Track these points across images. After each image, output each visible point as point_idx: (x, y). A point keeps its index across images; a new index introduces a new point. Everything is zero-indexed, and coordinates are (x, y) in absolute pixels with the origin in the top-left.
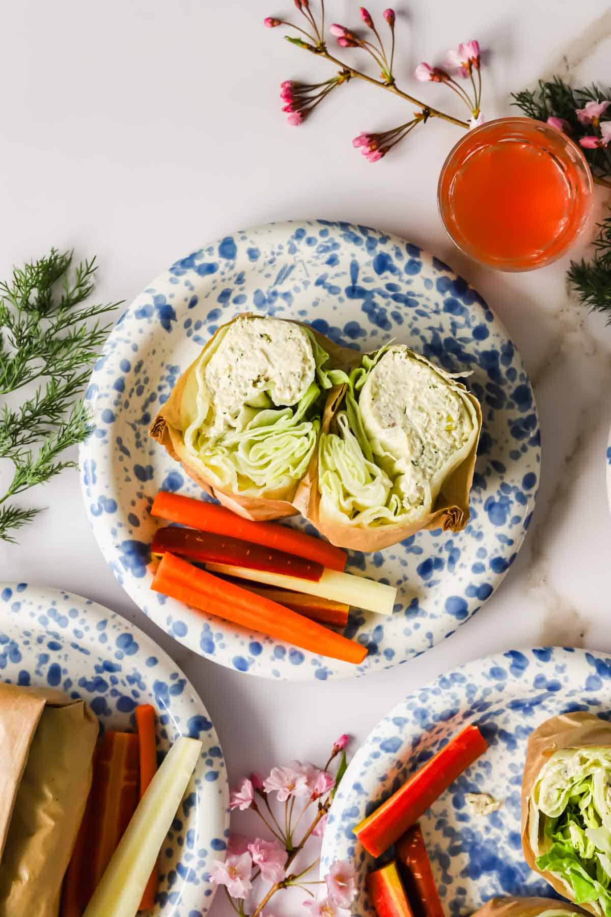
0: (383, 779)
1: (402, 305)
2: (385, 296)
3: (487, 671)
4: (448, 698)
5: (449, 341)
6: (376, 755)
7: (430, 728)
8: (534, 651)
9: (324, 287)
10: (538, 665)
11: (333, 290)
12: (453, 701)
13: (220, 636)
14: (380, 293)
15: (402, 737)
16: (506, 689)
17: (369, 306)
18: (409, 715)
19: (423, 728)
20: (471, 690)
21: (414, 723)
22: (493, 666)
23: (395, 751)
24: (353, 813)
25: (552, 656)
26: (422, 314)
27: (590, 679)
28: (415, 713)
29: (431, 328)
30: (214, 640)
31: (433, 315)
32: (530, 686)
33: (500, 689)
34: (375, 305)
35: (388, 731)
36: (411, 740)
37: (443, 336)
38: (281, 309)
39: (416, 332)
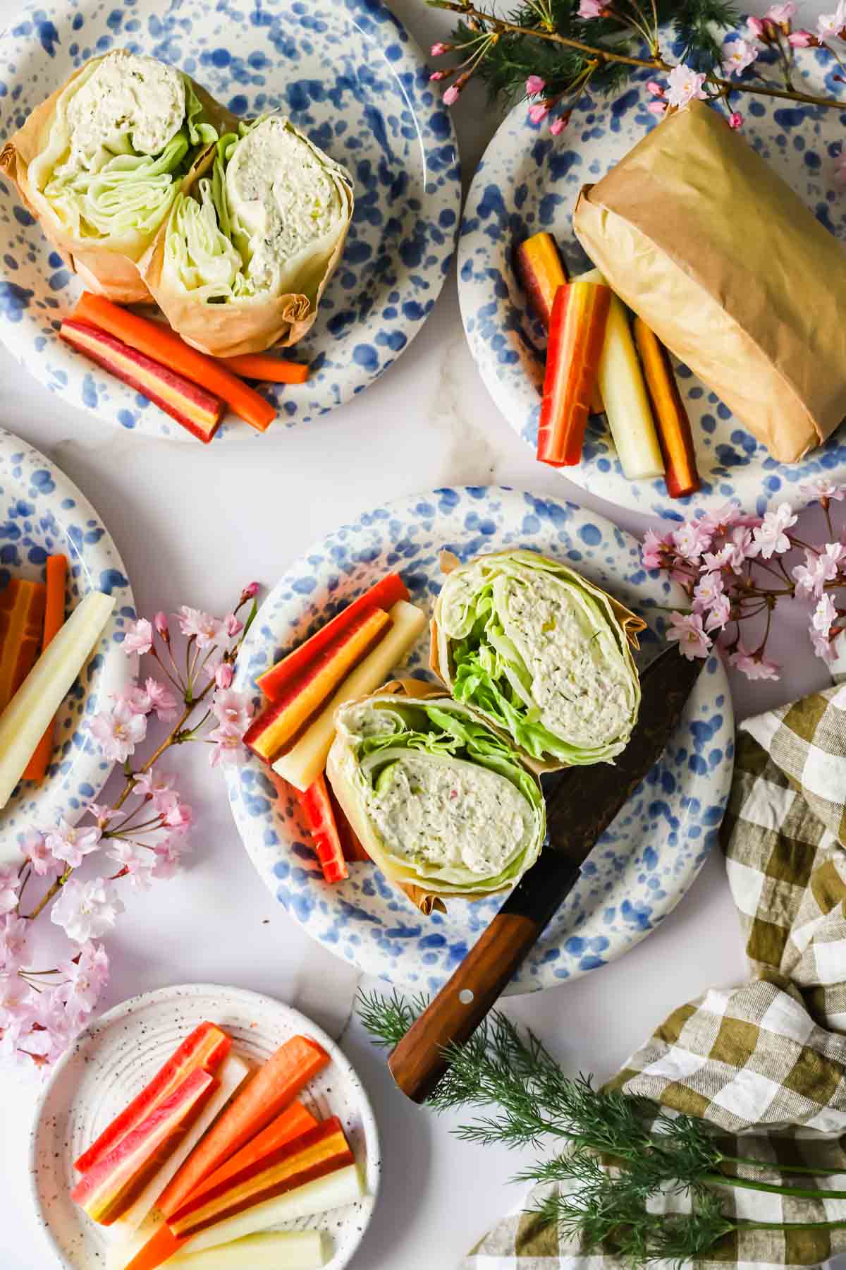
0: (295, 624)
3: (414, 507)
4: (370, 536)
6: (288, 597)
7: (350, 570)
8: (467, 488)
10: (470, 502)
12: (374, 539)
15: (317, 576)
16: (434, 528)
17: (277, 35)
18: (326, 554)
19: (340, 567)
20: (395, 528)
21: (330, 561)
22: (420, 501)
23: (309, 592)
24: (260, 659)
25: (487, 494)
27: (528, 518)
28: (333, 552)
32: (461, 526)
33: (428, 527)
34: (282, 33)
35: (303, 570)
36: (326, 581)
38: (179, 37)
39: (327, 63)
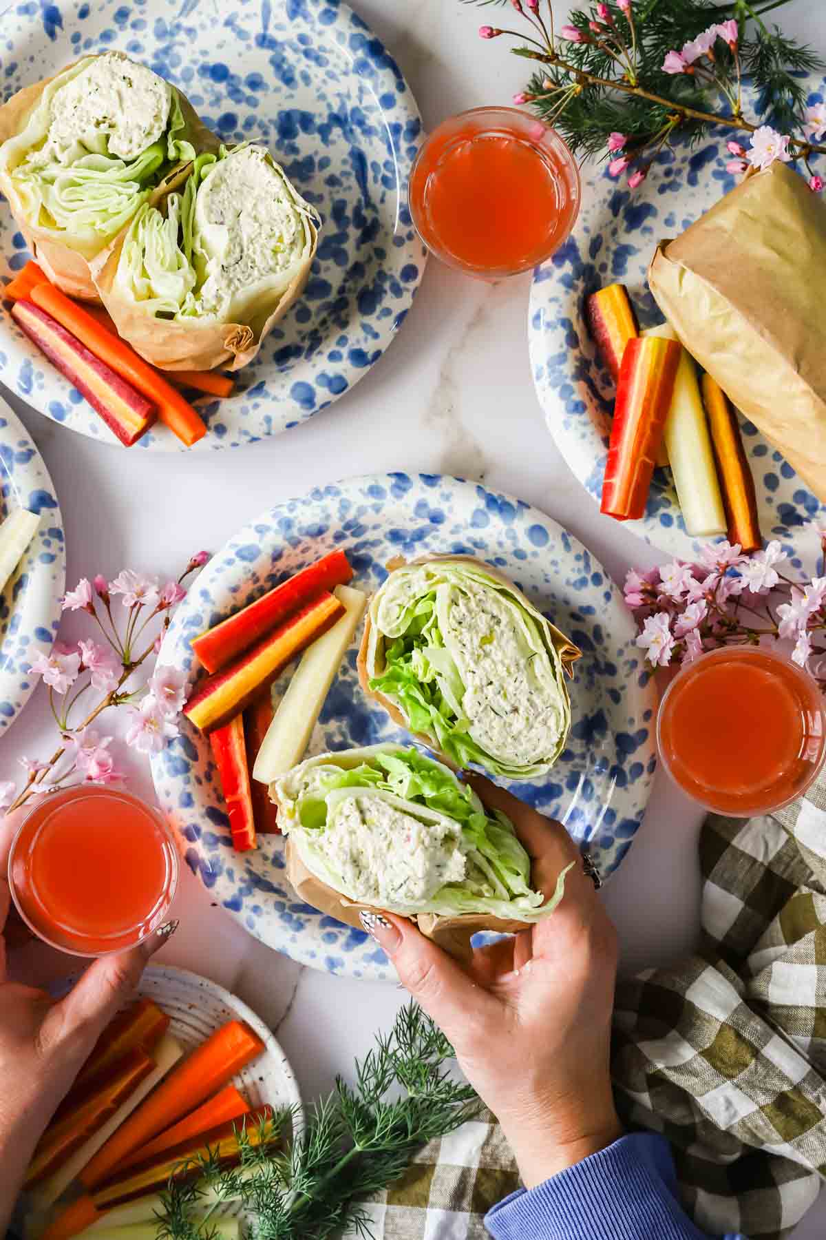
0: (235, 590)
1: (312, 63)
2: (296, 50)
3: (366, 487)
4: (318, 511)
5: (355, 110)
6: (230, 562)
7: (295, 543)
8: (421, 475)
9: (233, 30)
10: (422, 488)
11: (242, 34)
12: (322, 515)
13: (41, 376)
14: (291, 45)
15: (261, 546)
16: (384, 511)
17: (278, 60)
18: (274, 525)
19: (285, 539)
20: (345, 506)
21: (276, 532)
22: (373, 483)
23: (251, 560)
24: (196, 621)
25: (440, 483)
26: (332, 76)
27: (478, 512)
28: (280, 523)
29: (339, 95)
30: (33, 378)
31: (341, 78)
32: (410, 512)
33: (377, 510)
34: (284, 60)
35: (248, 538)
36: (270, 551)
37: (350, 105)
38: (182, 44)
39: (322, 97)
